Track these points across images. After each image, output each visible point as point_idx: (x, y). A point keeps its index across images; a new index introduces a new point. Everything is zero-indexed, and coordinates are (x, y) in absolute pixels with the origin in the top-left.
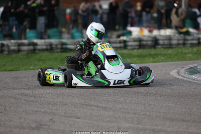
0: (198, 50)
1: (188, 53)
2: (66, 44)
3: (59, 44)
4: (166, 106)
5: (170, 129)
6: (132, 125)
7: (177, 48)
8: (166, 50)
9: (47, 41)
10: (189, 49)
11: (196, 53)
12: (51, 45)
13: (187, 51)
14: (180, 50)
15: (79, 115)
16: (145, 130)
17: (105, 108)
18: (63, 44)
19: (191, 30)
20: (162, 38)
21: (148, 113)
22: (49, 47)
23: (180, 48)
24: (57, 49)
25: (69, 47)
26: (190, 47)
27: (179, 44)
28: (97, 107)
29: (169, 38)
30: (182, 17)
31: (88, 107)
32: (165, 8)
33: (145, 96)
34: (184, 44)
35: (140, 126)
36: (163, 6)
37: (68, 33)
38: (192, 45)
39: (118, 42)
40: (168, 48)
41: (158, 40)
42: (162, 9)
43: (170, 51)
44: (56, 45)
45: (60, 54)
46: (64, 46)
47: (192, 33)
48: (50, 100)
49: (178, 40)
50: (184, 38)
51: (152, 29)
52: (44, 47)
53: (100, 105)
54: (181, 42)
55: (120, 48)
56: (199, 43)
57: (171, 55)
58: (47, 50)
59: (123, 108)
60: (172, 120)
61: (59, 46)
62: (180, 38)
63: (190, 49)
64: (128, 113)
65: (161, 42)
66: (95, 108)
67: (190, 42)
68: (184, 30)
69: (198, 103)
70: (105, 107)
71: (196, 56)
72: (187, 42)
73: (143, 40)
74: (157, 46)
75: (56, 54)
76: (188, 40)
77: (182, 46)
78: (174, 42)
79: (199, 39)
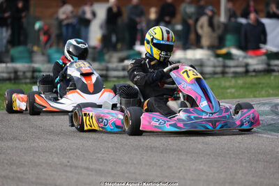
0: (245, 83)
1: (230, 87)
2: (40, 71)
3: (28, 71)
4: (196, 170)
7: (212, 79)
9: (10, 65)
10: (230, 81)
11: (241, 88)
12: (16, 72)
13: (228, 84)
14: (216, 82)
15: (59, 181)
17: (99, 172)
18: (34, 71)
19: (235, 51)
22: (12, 76)
23: (218, 78)
24: (26, 78)
26: (232, 77)
27: (215, 73)
28: (87, 169)
29: (201, 63)
31: (73, 170)
33: (162, 152)
34: (223, 73)
36: (192, 14)
37: (43, 54)
38: (236, 75)
39: (120, 68)
44: (24, 73)
46: (37, 74)
47: (236, 55)
48: (14, 158)
49: (215, 66)
50: (224, 63)
52: (5, 75)
53: (91, 167)
54: (219, 70)
55: (124, 77)
56: (247, 72)
58: (9, 79)
59: (128, 172)
61: (29, 75)
62: (217, 64)
63: (233, 81)
66: (84, 171)
67: (233, 70)
68: (224, 51)
69: (244, 164)
70: (100, 170)
71: (242, 91)
72: (227, 70)
75: (24, 86)
76: (229, 67)
77: (220, 76)
78: (208, 70)
79: (247, 65)
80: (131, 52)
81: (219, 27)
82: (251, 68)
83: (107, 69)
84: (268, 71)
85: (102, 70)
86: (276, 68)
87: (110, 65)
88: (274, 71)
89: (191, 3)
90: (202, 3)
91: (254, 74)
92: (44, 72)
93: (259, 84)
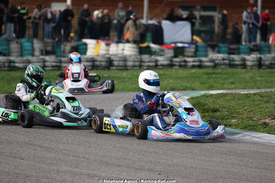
2: (15, 62)
3: (7, 62)
5: (103, 174)
6: (70, 169)
7: (132, 70)
8: (120, 72)
15: (23, 155)
16: (81, 174)
17: (47, 149)
18: (11, 62)
20: (117, 59)
21: (87, 156)
24: (5, 67)
25: (17, 65)
27: (134, 66)
28: (40, 146)
29: (125, 59)
30: (141, 30)
31: (32, 147)
32: (125, 18)
34: (140, 66)
35: (78, 170)
36: (124, 16)
37: (17, 43)
40: (123, 69)
41: (113, 61)
42: (122, 18)
43: (124, 74)
44: (4, 63)
45: (7, 72)
46: (12, 64)
49: (134, 62)
50: (141, 58)
51: (109, 42)
53: (43, 145)
54: (137, 64)
56: (157, 65)
57: (125, 78)
59: (65, 150)
60: (107, 164)
61: (7, 64)
62: (136, 60)
64: (69, 155)
65: (116, 63)
66: (38, 148)
67: (147, 64)
68: (145, 45)
72: (143, 64)
73: (96, 61)
74: (111, 68)
75: (3, 72)
76: (145, 62)
77: (137, 68)
78: (130, 63)
79: (156, 61)
80: (80, 43)
81: (140, 27)
82: (159, 63)
83: (61, 62)
84: (171, 65)
85: (57, 62)
86: (177, 64)
87: (63, 59)
88: (175, 65)
89: (122, 9)
90: (130, 8)
91: (161, 67)
92: (17, 63)
93: (164, 74)
